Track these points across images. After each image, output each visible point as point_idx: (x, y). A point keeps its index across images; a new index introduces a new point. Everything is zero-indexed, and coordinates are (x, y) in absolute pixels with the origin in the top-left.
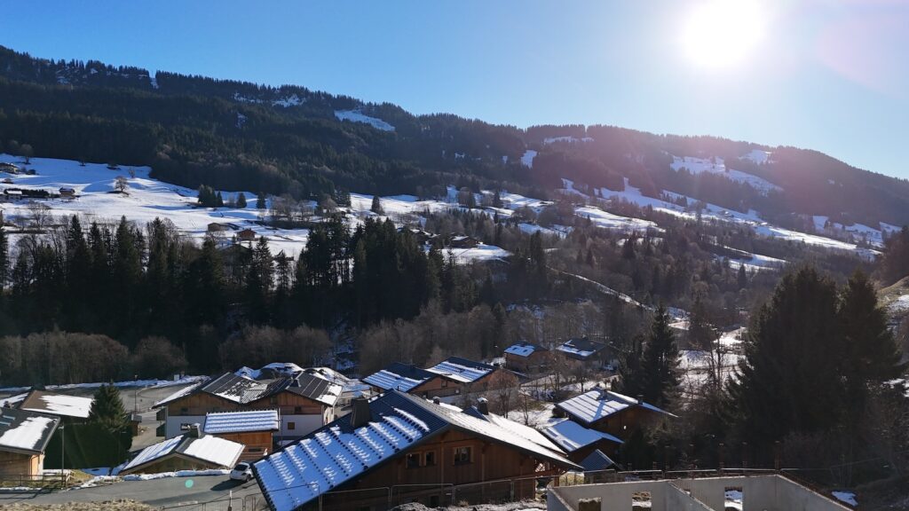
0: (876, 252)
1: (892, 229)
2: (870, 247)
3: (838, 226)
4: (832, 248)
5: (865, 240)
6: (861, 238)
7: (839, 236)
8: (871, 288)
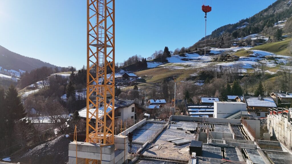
0: (18, 79)
1: (23, 72)
2: (16, 77)
3: (6, 70)
4: (4, 77)
5: (14, 75)
6: (13, 74)
7: (6, 73)
8: (16, 90)
